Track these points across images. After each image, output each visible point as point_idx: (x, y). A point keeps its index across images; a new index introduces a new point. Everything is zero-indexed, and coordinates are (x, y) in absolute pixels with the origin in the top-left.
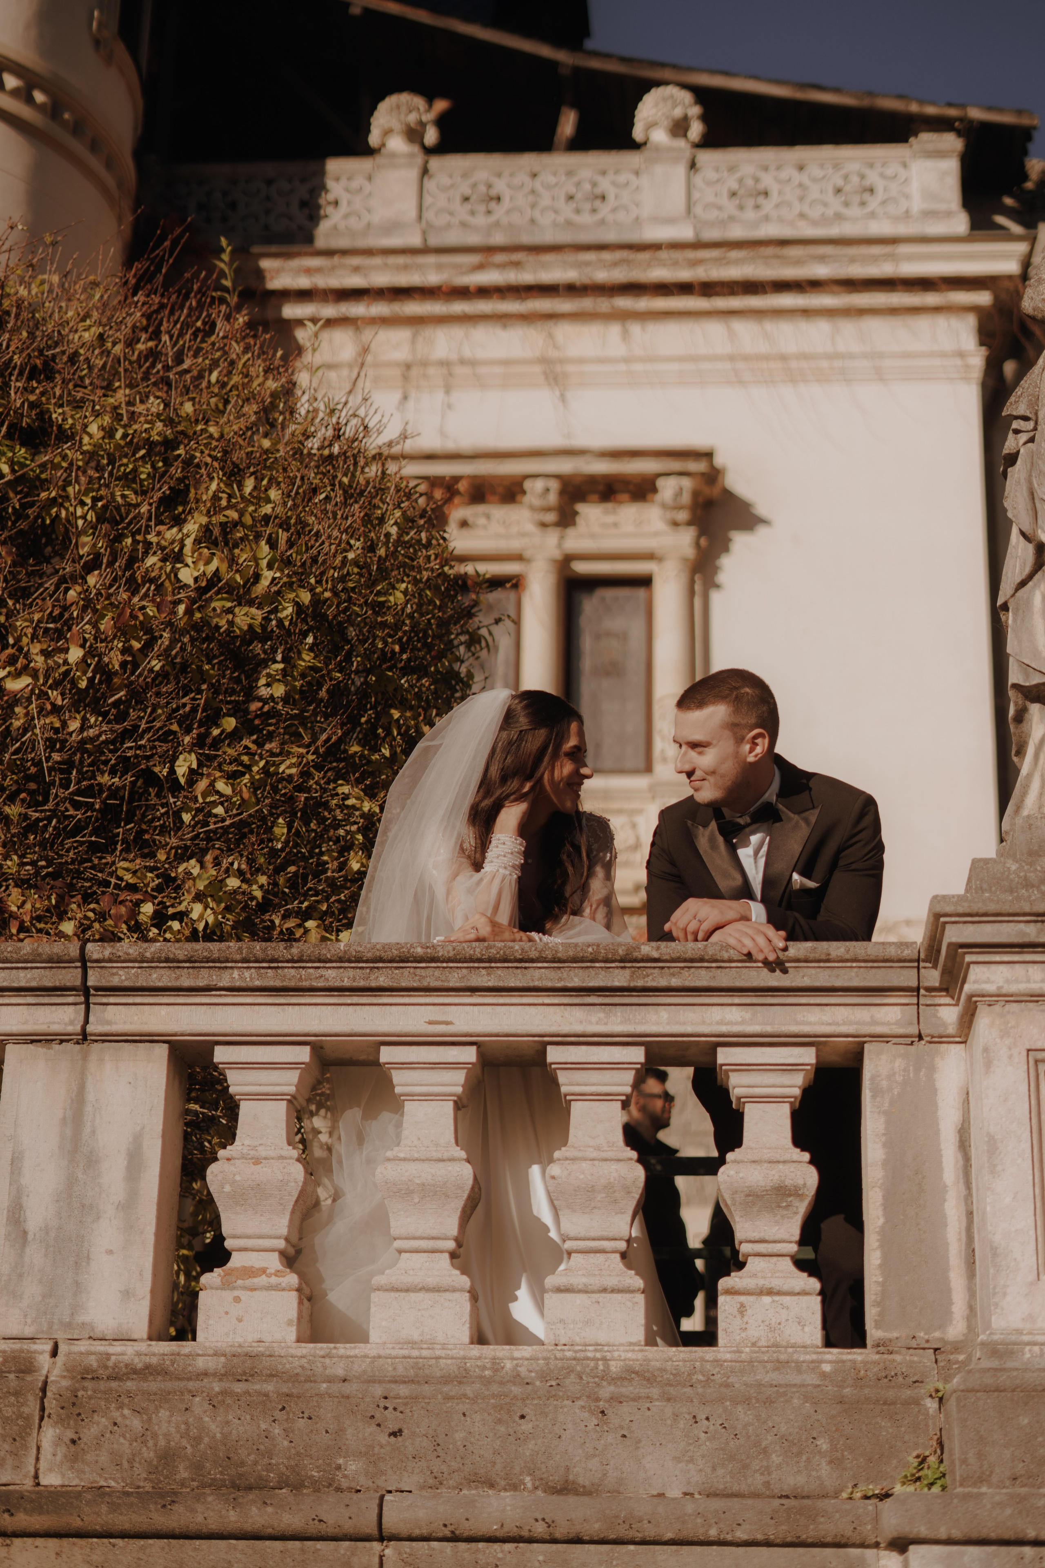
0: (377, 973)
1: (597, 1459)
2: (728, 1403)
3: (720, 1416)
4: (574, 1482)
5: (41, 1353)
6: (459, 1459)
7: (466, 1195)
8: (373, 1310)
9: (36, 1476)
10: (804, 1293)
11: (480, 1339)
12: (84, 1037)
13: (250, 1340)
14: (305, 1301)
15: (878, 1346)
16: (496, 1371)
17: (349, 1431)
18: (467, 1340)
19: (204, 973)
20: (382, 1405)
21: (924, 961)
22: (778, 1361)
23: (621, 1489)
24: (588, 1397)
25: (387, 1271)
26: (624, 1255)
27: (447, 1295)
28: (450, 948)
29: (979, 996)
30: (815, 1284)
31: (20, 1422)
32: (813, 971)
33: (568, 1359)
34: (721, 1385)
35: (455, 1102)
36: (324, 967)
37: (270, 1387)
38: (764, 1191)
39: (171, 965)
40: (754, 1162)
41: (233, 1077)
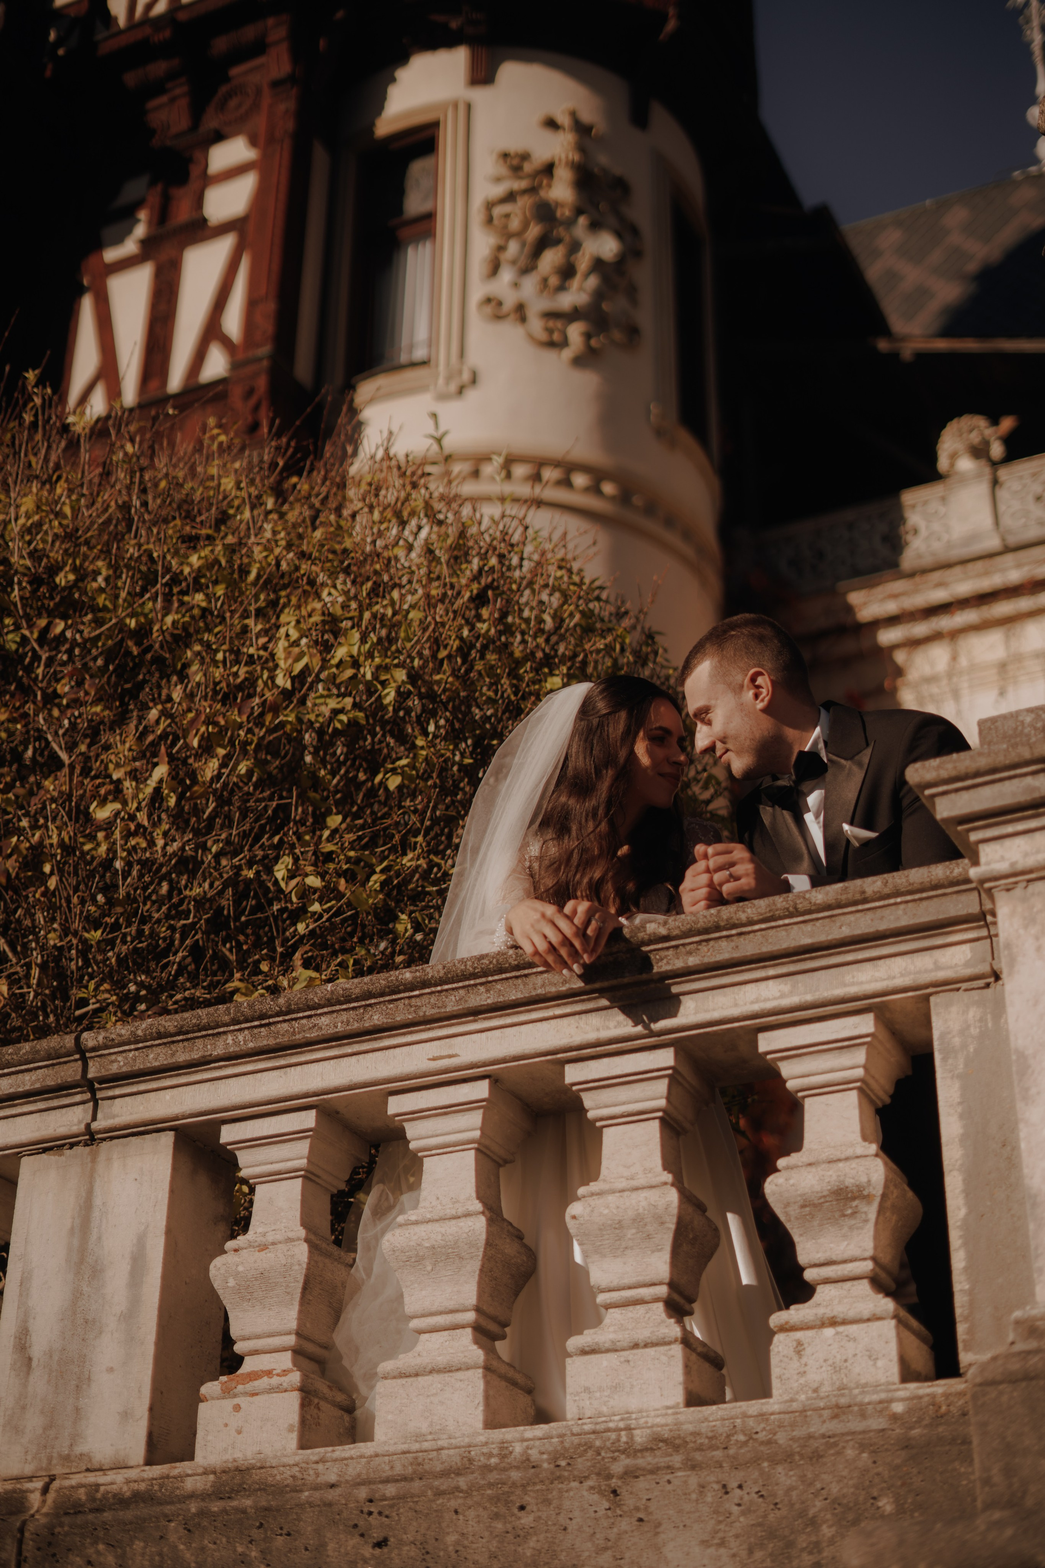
0: (370, 1011)
1: (609, 1552)
2: (765, 1464)
3: (755, 1482)
5: (32, 1492)
7: (481, 1254)
10: (875, 1318)
12: (91, 1136)
13: (249, 1454)
17: (331, 1546)
18: (480, 1425)
19: (199, 1043)
20: (366, 1510)
22: (837, 1406)
24: (598, 1474)
26: (666, 1302)
27: (460, 1375)
30: (888, 1305)
32: (851, 918)
33: (586, 1433)
34: (762, 1443)
35: (476, 1151)
36: (316, 1015)
37: (248, 1502)
38: (821, 1197)
39: (165, 1040)
40: (810, 1164)
41: (243, 1157)
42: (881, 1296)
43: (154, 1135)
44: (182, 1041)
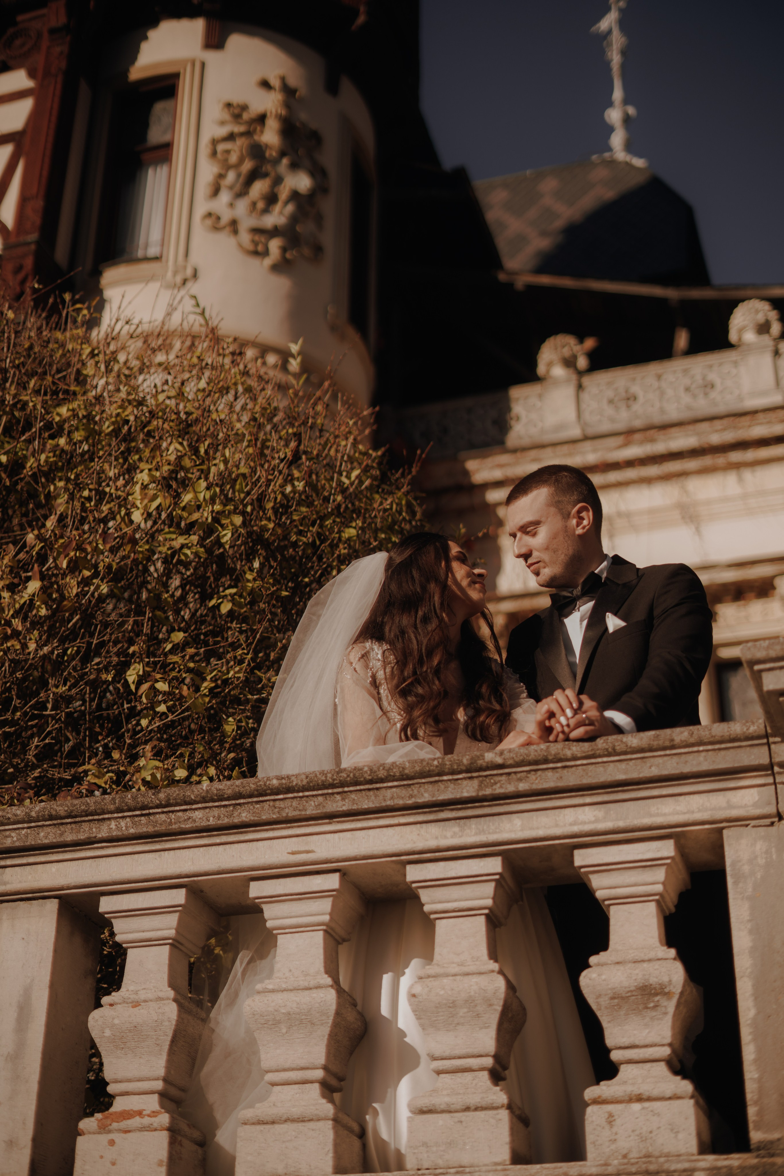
0: (239, 809)
8: (239, 1144)
10: (675, 1097)
14: (188, 1144)
18: (330, 1170)
19: (85, 826)
25: (257, 1105)
26: (491, 1072)
27: (311, 1125)
30: (686, 1086)
32: (660, 760)
35: (324, 931)
36: (191, 809)
38: (628, 992)
39: (55, 822)
40: (618, 963)
41: (118, 925)
42: (678, 1078)
43: (40, 901)
44: (71, 823)
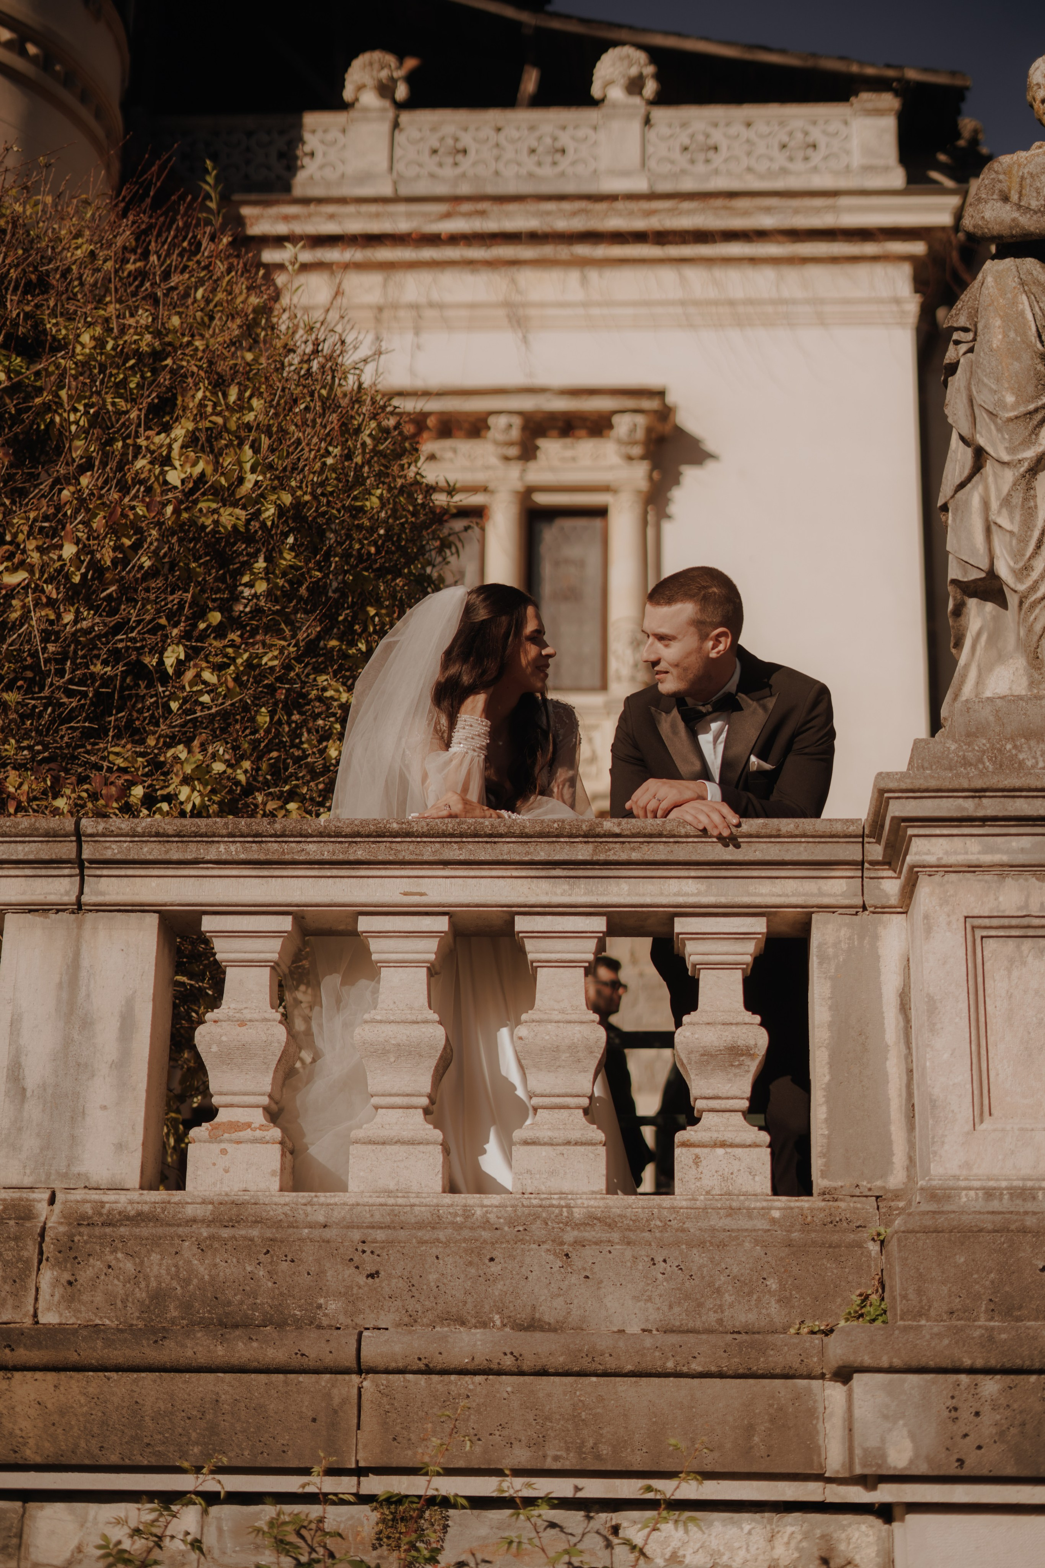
0: (355, 847)
1: (561, 1298)
2: (684, 1247)
3: (676, 1259)
4: (540, 1320)
5: (39, 1201)
6: (432, 1299)
7: (438, 1055)
9: (35, 1315)
10: (755, 1145)
11: (451, 1188)
12: (79, 907)
13: (236, 1189)
14: (288, 1154)
15: (824, 1194)
16: (467, 1217)
17: (330, 1273)
18: (440, 1189)
19: (193, 846)
20: (360, 1249)
21: (868, 836)
22: (731, 1208)
23: (584, 1326)
24: (553, 1241)
26: (586, 1111)
27: (421, 1148)
28: (424, 824)
29: (920, 867)
31: (20, 1265)
33: (534, 1206)
34: (677, 1230)
35: (428, 968)
36: (306, 842)
37: (255, 1233)
38: (717, 1050)
39: (161, 839)
40: (709, 1024)
41: (219, 945)
42: (755, 1128)
43: (139, 914)
44: (178, 842)
